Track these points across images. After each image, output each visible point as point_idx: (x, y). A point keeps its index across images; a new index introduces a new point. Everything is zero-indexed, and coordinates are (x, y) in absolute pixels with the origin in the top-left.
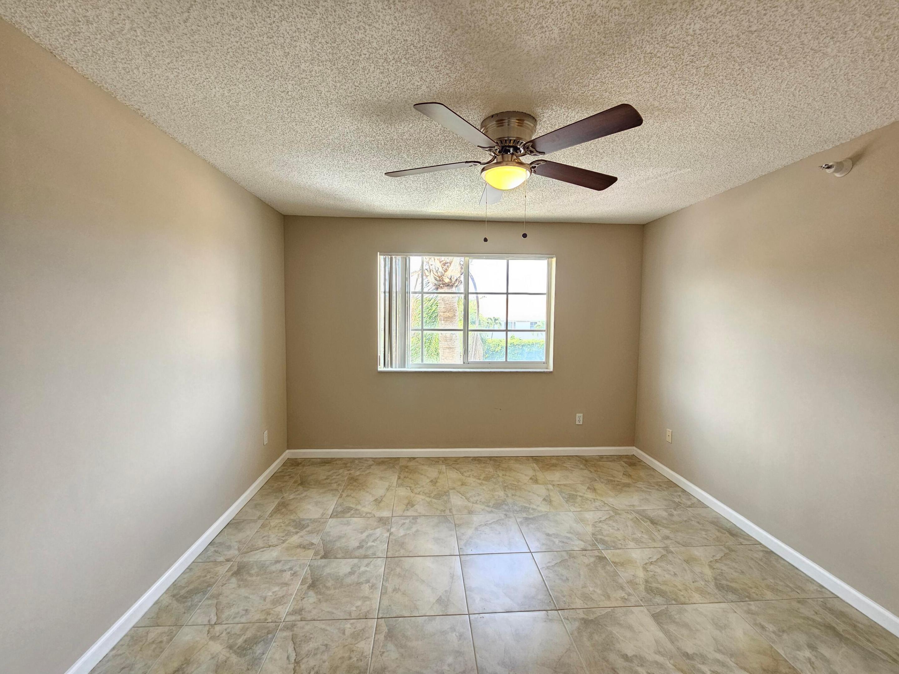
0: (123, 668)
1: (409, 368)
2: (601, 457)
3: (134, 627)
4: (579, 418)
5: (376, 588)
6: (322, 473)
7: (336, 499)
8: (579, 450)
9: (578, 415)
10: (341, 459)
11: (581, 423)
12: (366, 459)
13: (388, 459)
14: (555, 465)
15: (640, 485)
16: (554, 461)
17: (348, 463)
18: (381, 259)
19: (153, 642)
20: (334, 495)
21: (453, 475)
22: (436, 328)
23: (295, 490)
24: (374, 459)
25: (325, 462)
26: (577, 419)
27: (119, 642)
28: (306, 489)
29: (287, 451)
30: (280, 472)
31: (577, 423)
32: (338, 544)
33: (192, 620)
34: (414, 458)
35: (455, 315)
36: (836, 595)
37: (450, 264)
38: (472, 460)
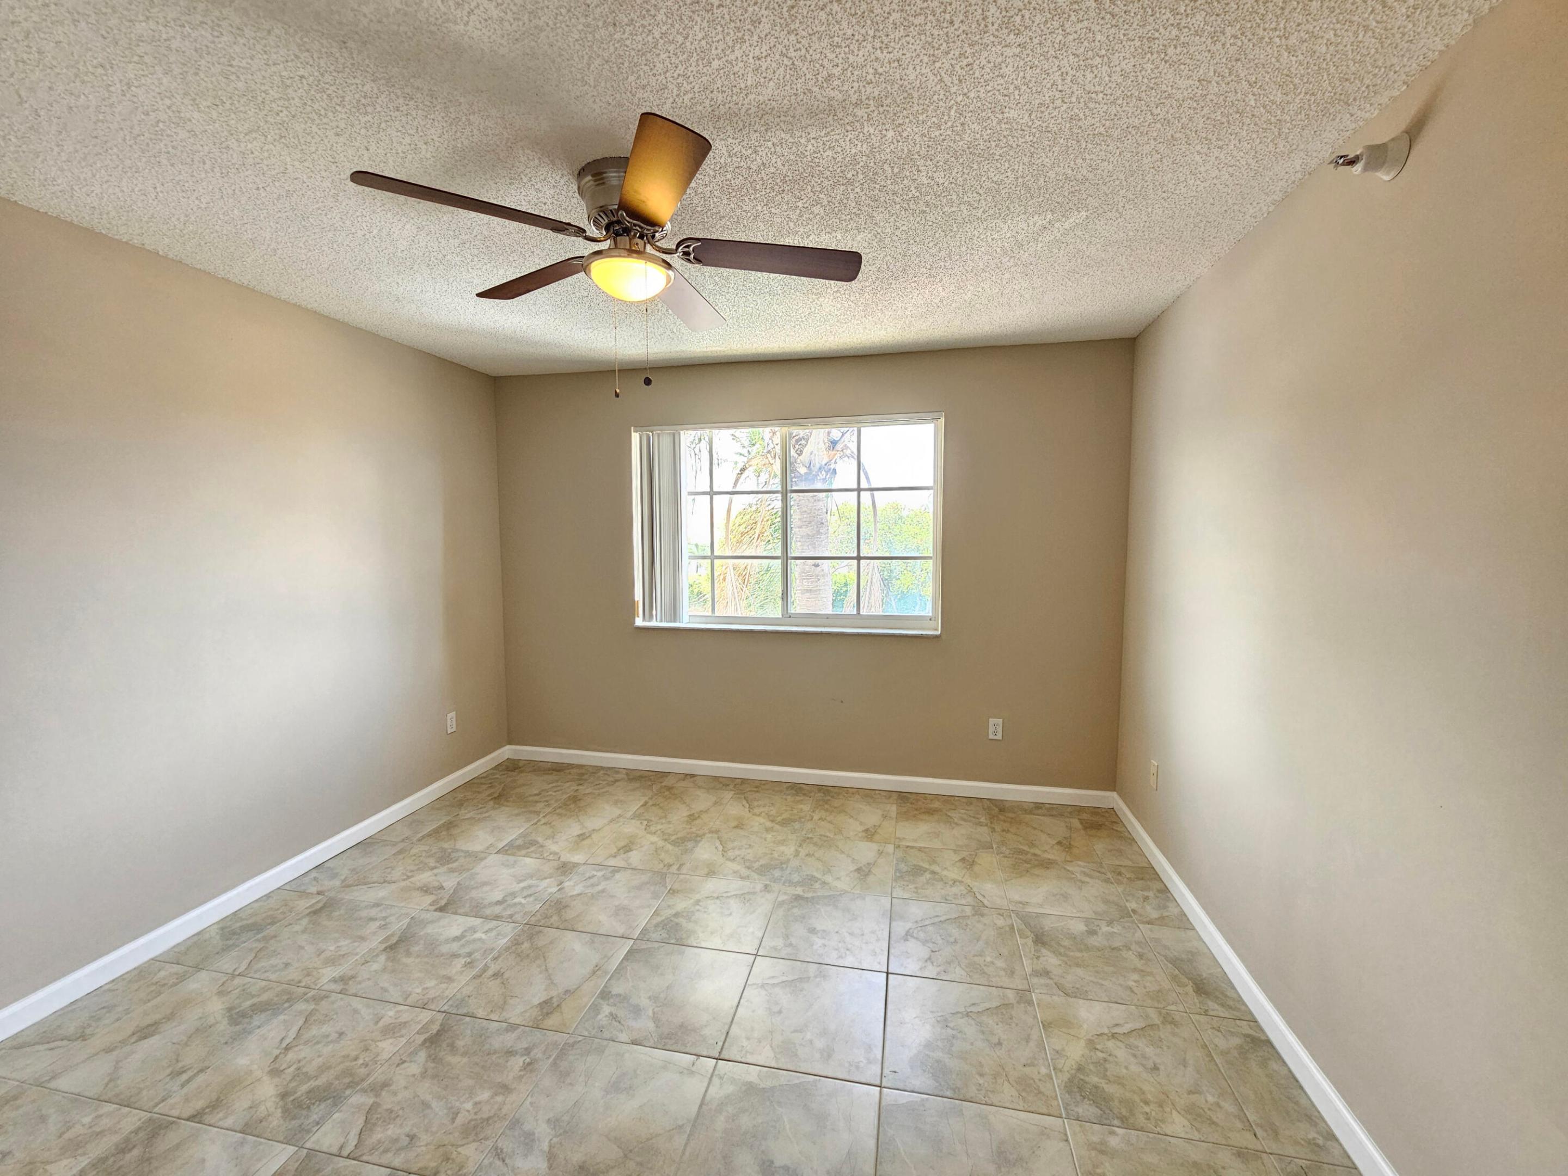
0: (103, 1008)
1: (685, 623)
2: (1038, 806)
3: (152, 959)
4: (995, 727)
5: (472, 967)
6: (538, 783)
7: (527, 825)
8: (989, 788)
9: (992, 721)
10: (580, 766)
11: (999, 737)
12: (615, 770)
13: (651, 773)
14: (930, 812)
15: (1077, 868)
16: (936, 805)
17: (583, 773)
18: (635, 437)
19: (157, 983)
20: (528, 820)
21: (735, 809)
22: (747, 554)
23: (480, 806)
24: (629, 772)
25: (558, 769)
26: (991, 729)
27: (124, 975)
28: (497, 806)
29: (508, 747)
30: (484, 778)
31: (991, 736)
32: (474, 894)
33: (218, 964)
34: (693, 776)
35: (819, 532)
36: (1353, 1163)
37: (807, 441)
38: (787, 788)
